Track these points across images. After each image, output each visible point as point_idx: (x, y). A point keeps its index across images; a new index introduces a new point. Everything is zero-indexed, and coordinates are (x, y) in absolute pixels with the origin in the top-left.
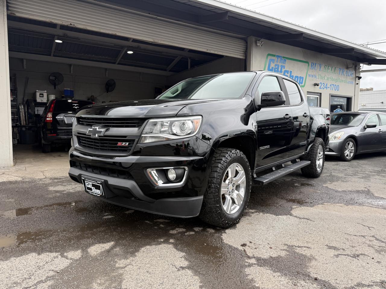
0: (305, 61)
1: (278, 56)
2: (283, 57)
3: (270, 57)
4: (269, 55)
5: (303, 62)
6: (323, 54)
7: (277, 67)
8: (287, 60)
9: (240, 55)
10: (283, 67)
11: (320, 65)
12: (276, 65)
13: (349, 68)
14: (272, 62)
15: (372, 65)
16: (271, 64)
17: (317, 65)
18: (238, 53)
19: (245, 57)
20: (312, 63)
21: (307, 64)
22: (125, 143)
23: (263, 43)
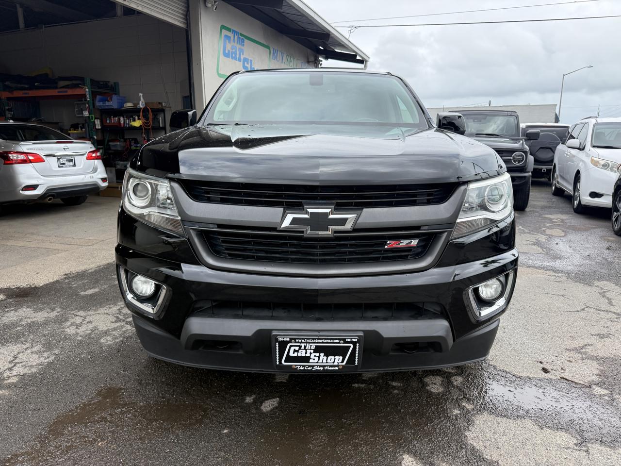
0: (265, 43)
1: (235, 32)
2: (241, 35)
3: (224, 32)
4: (223, 27)
5: (263, 46)
6: (285, 37)
7: (234, 51)
8: (246, 41)
9: (179, 21)
10: (241, 51)
11: (282, 53)
12: (232, 48)
13: (311, 62)
14: (227, 41)
15: (329, 60)
16: (227, 46)
17: (279, 52)
18: (175, 15)
19: (186, 26)
20: (273, 49)
21: (268, 50)
22: (410, 241)
23: (217, 3)
